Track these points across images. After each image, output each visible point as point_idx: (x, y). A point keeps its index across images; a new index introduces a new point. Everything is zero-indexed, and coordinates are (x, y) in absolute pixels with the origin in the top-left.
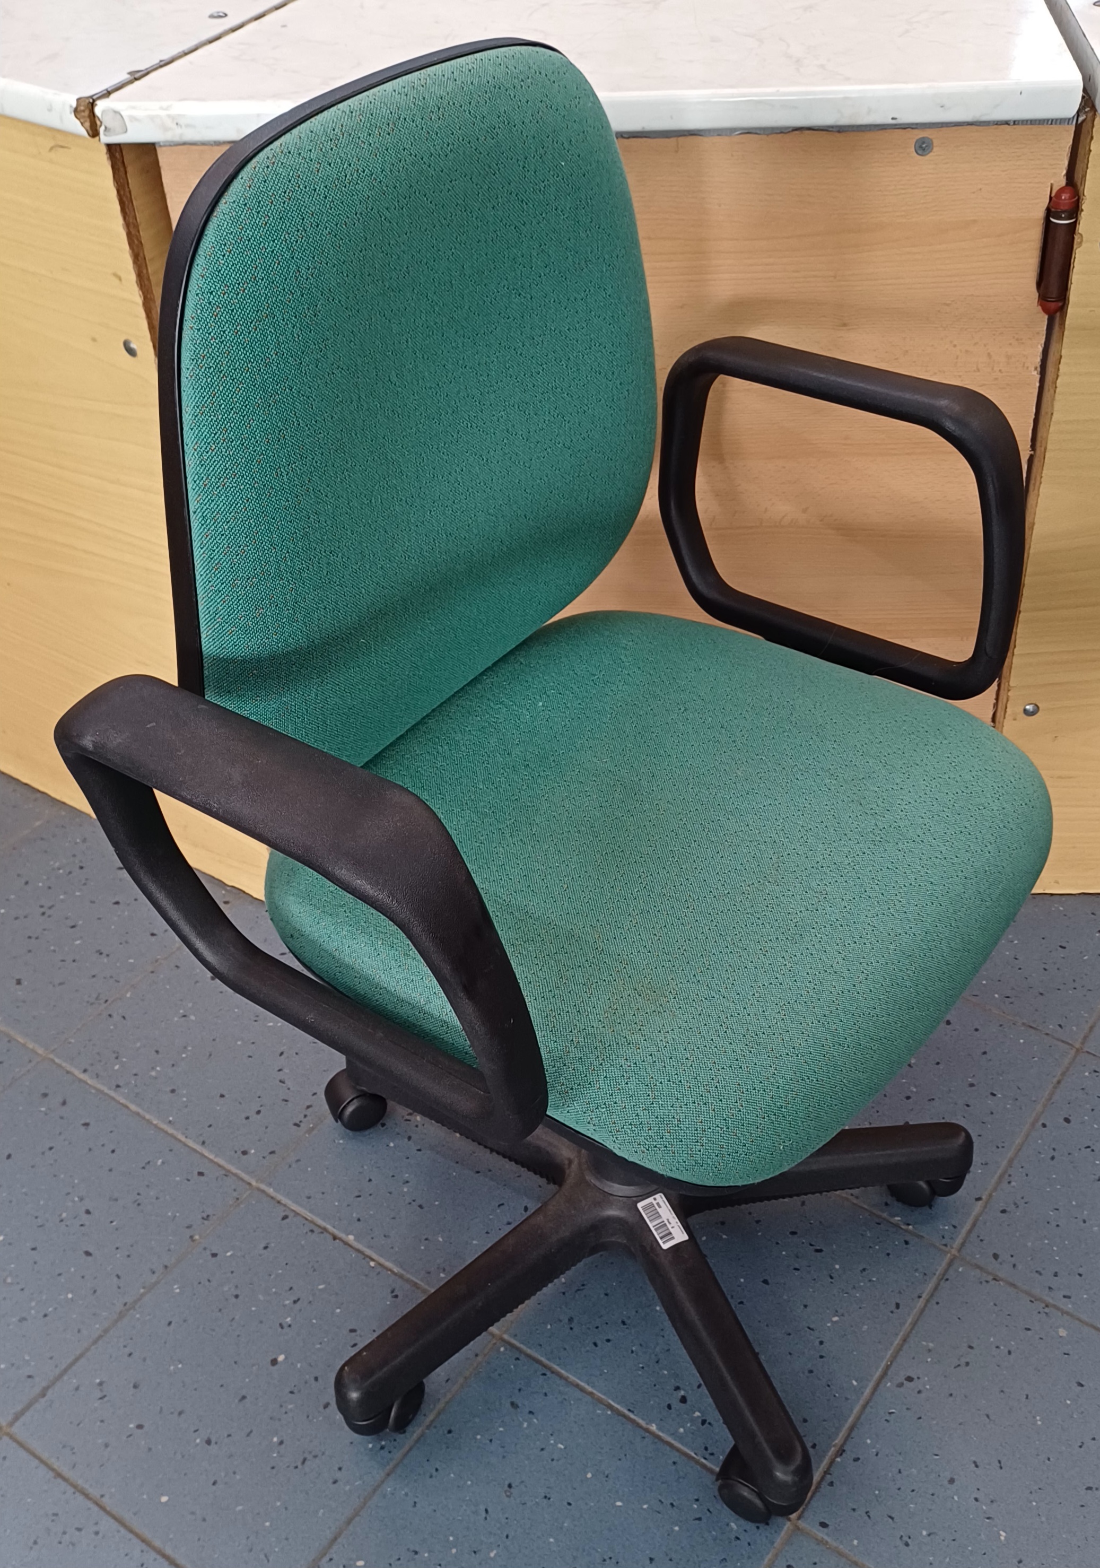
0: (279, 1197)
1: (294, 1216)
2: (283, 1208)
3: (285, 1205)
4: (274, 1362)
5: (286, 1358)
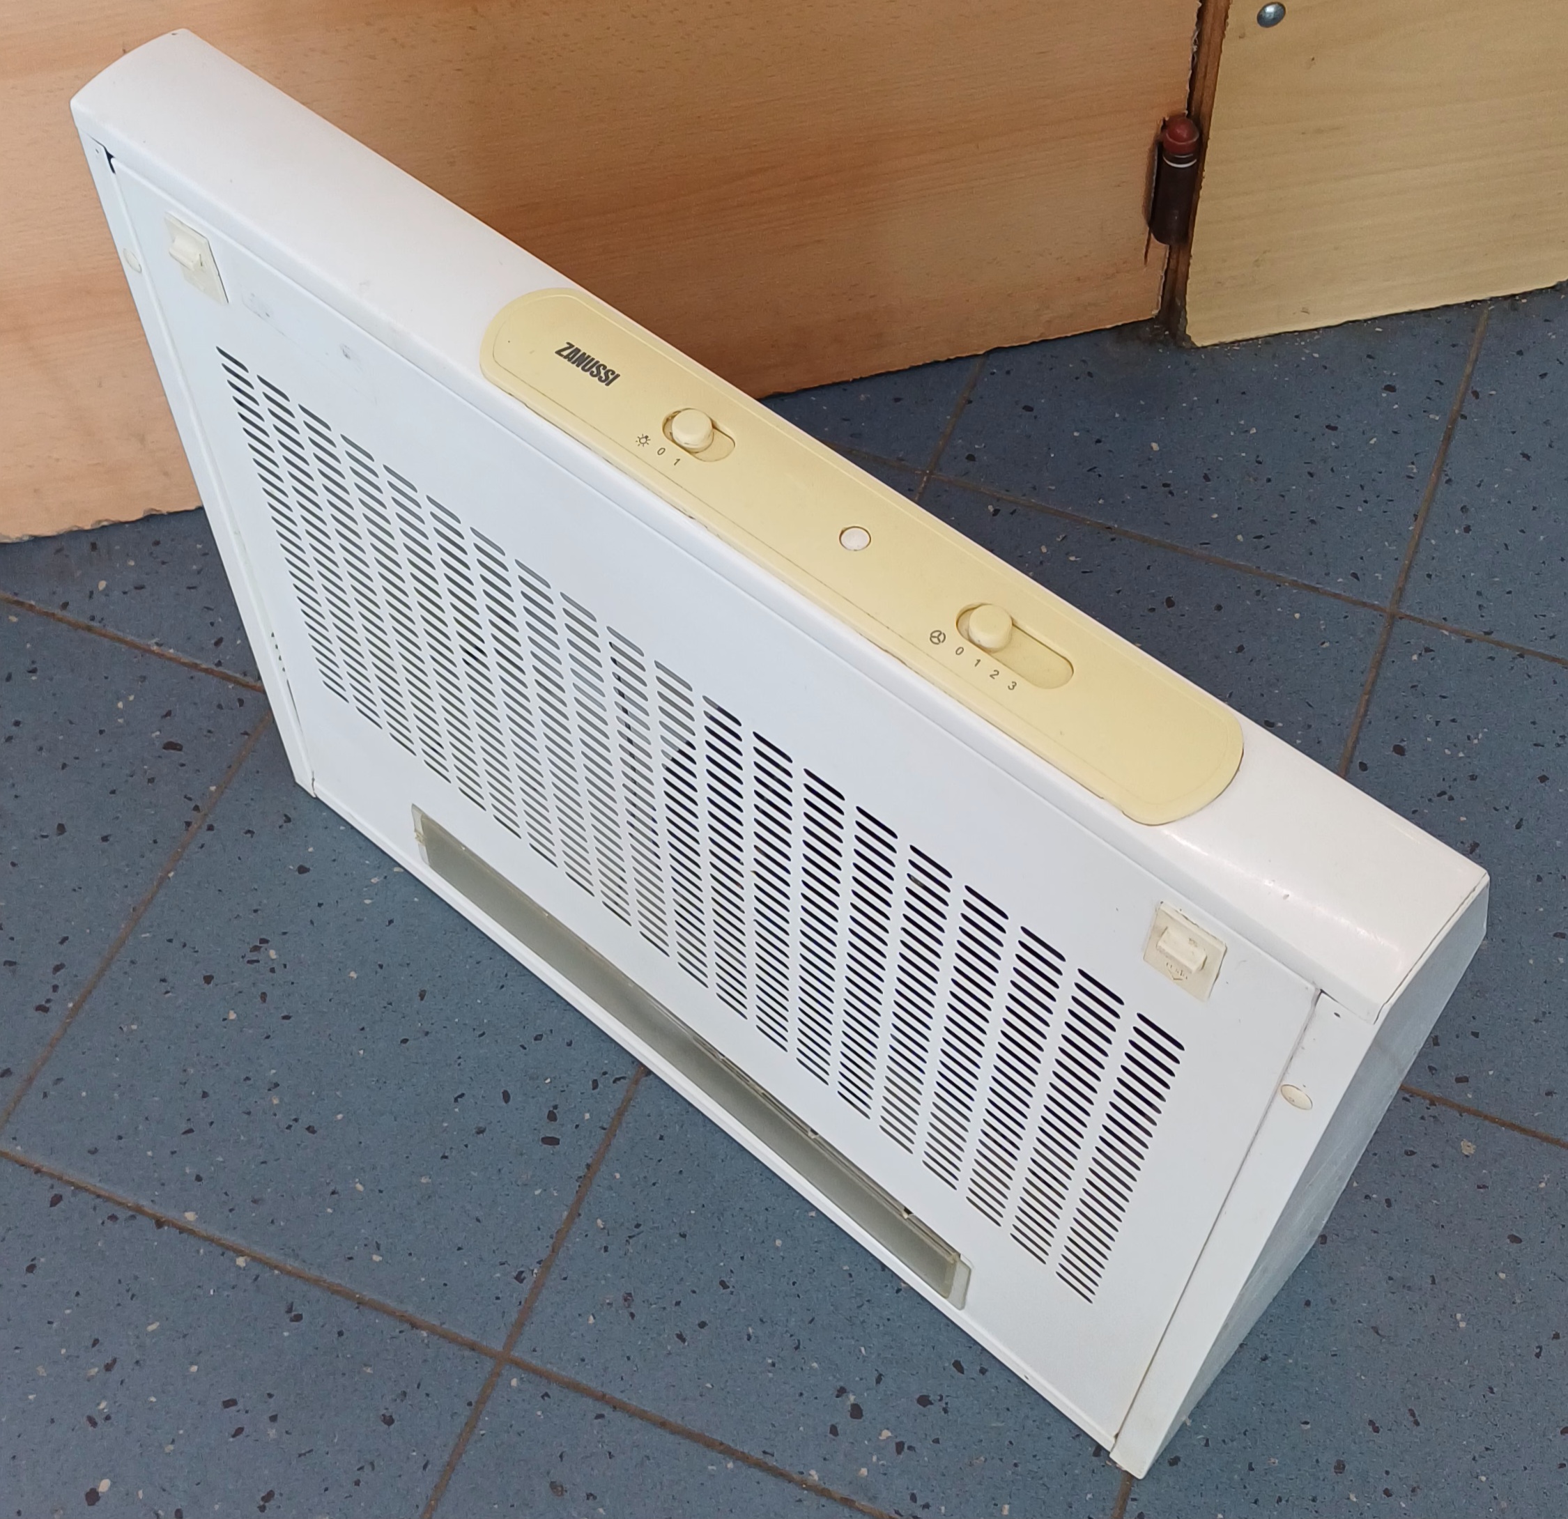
0: (38, 1160)
1: (74, 1194)
2: (49, 1182)
3: (52, 1176)
4: (93, 1497)
5: (113, 1484)
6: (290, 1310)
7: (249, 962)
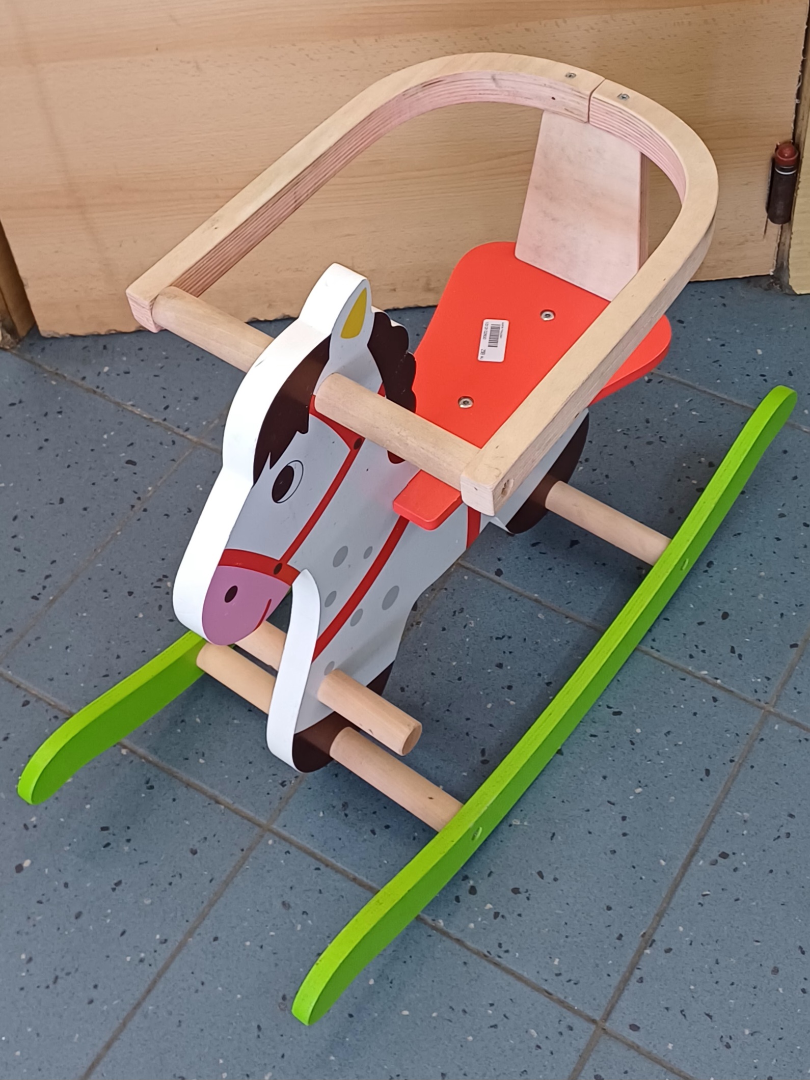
0: (18, 679)
1: (36, 701)
2: (23, 693)
3: (26, 690)
4: (19, 868)
5: (32, 863)
6: (147, 782)
7: (156, 587)
